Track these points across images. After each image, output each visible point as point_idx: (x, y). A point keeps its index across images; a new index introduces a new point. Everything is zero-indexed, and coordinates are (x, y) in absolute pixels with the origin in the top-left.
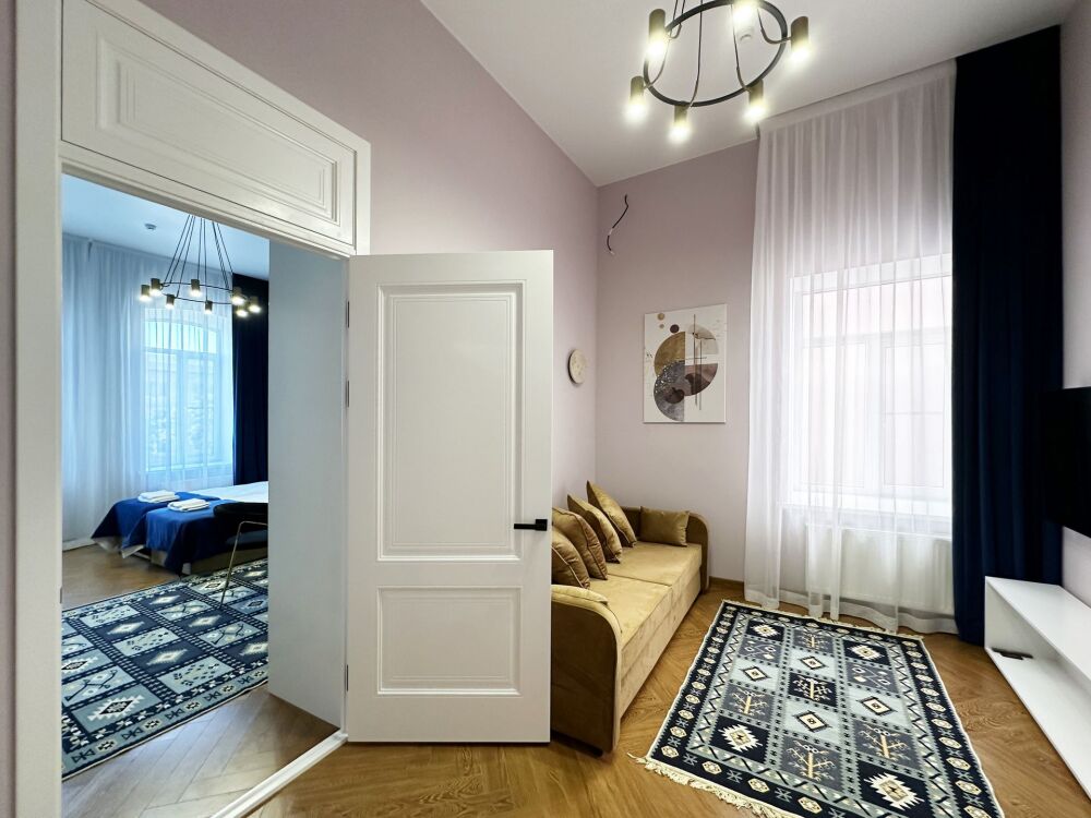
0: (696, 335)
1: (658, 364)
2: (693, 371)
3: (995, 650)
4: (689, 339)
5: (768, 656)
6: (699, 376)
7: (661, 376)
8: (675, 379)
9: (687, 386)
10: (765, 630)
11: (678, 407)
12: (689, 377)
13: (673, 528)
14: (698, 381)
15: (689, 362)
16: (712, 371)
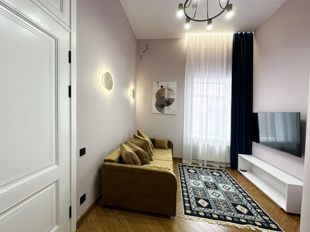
0: (168, 90)
1: (157, 96)
2: (167, 100)
3: (240, 170)
4: (166, 90)
5: (196, 178)
6: (169, 101)
7: (158, 100)
8: (162, 101)
9: (166, 104)
10: (192, 171)
11: (163, 109)
12: (166, 101)
13: (164, 144)
14: (169, 103)
15: (166, 97)
16: (173, 100)
